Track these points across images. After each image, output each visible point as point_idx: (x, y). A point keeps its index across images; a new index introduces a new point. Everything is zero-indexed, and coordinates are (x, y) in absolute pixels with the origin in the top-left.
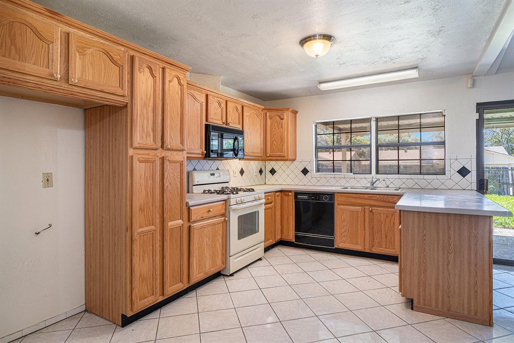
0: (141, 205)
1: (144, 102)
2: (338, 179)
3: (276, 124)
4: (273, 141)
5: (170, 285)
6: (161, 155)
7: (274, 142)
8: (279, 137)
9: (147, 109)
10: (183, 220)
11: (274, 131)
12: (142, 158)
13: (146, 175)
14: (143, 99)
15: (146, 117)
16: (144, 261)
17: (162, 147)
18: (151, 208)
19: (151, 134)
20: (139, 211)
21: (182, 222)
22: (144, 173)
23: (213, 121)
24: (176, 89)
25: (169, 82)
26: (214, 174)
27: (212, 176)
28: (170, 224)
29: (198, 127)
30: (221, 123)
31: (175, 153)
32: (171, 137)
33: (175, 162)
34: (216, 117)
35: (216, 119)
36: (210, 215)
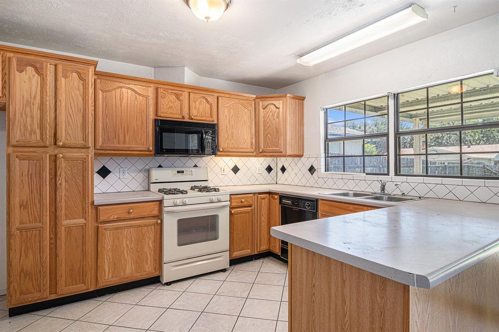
0: (23, 201)
1: (27, 100)
2: (346, 181)
3: (271, 114)
4: (267, 135)
5: (66, 284)
6: (53, 152)
7: (269, 135)
8: (275, 129)
9: (30, 107)
10: (85, 219)
11: (268, 123)
12: (23, 155)
13: (30, 173)
14: (25, 97)
15: (29, 115)
16: (26, 256)
17: (55, 144)
18: (38, 205)
19: (38, 131)
20: (20, 207)
21: (85, 222)
22: (27, 170)
23: (167, 115)
24: (76, 85)
25: (63, 79)
26: (183, 172)
27: (180, 174)
28: (65, 222)
29: (142, 122)
30: (180, 117)
31: (75, 150)
32: (67, 133)
33: (74, 159)
34: (171, 111)
35: (171, 113)
36: (132, 216)
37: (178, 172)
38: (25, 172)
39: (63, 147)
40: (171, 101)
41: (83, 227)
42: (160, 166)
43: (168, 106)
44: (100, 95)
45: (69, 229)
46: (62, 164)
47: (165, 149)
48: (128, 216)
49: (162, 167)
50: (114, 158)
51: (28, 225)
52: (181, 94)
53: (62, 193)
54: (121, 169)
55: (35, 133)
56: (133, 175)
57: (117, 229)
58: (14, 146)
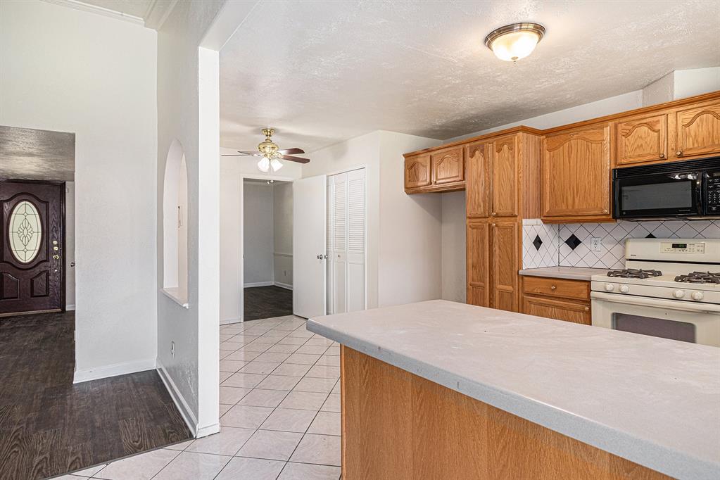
0: (474, 263)
12: (473, 225)
13: (478, 240)
18: (482, 267)
19: (482, 205)
20: (473, 267)
21: (512, 290)
22: (476, 238)
23: (632, 160)
24: (506, 156)
25: (497, 154)
26: (685, 246)
27: (677, 249)
28: (499, 286)
29: (596, 177)
30: (657, 157)
31: (507, 219)
32: (500, 204)
33: (505, 228)
34: (640, 152)
35: (639, 156)
36: (556, 294)
37: (675, 246)
38: (475, 240)
39: (497, 216)
40: (641, 137)
41: (512, 294)
42: (651, 236)
43: (636, 146)
44: (547, 155)
45: (501, 292)
46: (496, 232)
47: (626, 211)
48: (551, 293)
49: (653, 237)
50: (584, 225)
51: (477, 283)
52: (658, 121)
53: (496, 259)
54: (593, 239)
55: (480, 206)
56: (609, 247)
57: (541, 304)
58: (470, 218)
